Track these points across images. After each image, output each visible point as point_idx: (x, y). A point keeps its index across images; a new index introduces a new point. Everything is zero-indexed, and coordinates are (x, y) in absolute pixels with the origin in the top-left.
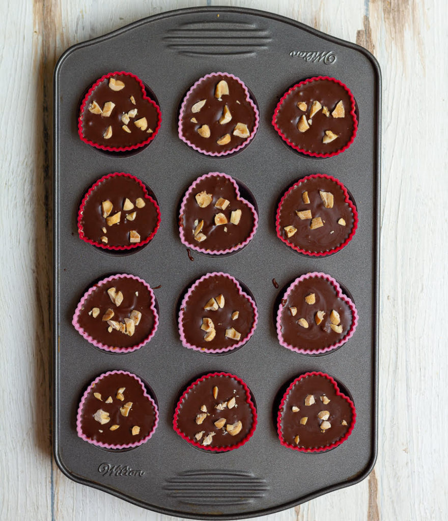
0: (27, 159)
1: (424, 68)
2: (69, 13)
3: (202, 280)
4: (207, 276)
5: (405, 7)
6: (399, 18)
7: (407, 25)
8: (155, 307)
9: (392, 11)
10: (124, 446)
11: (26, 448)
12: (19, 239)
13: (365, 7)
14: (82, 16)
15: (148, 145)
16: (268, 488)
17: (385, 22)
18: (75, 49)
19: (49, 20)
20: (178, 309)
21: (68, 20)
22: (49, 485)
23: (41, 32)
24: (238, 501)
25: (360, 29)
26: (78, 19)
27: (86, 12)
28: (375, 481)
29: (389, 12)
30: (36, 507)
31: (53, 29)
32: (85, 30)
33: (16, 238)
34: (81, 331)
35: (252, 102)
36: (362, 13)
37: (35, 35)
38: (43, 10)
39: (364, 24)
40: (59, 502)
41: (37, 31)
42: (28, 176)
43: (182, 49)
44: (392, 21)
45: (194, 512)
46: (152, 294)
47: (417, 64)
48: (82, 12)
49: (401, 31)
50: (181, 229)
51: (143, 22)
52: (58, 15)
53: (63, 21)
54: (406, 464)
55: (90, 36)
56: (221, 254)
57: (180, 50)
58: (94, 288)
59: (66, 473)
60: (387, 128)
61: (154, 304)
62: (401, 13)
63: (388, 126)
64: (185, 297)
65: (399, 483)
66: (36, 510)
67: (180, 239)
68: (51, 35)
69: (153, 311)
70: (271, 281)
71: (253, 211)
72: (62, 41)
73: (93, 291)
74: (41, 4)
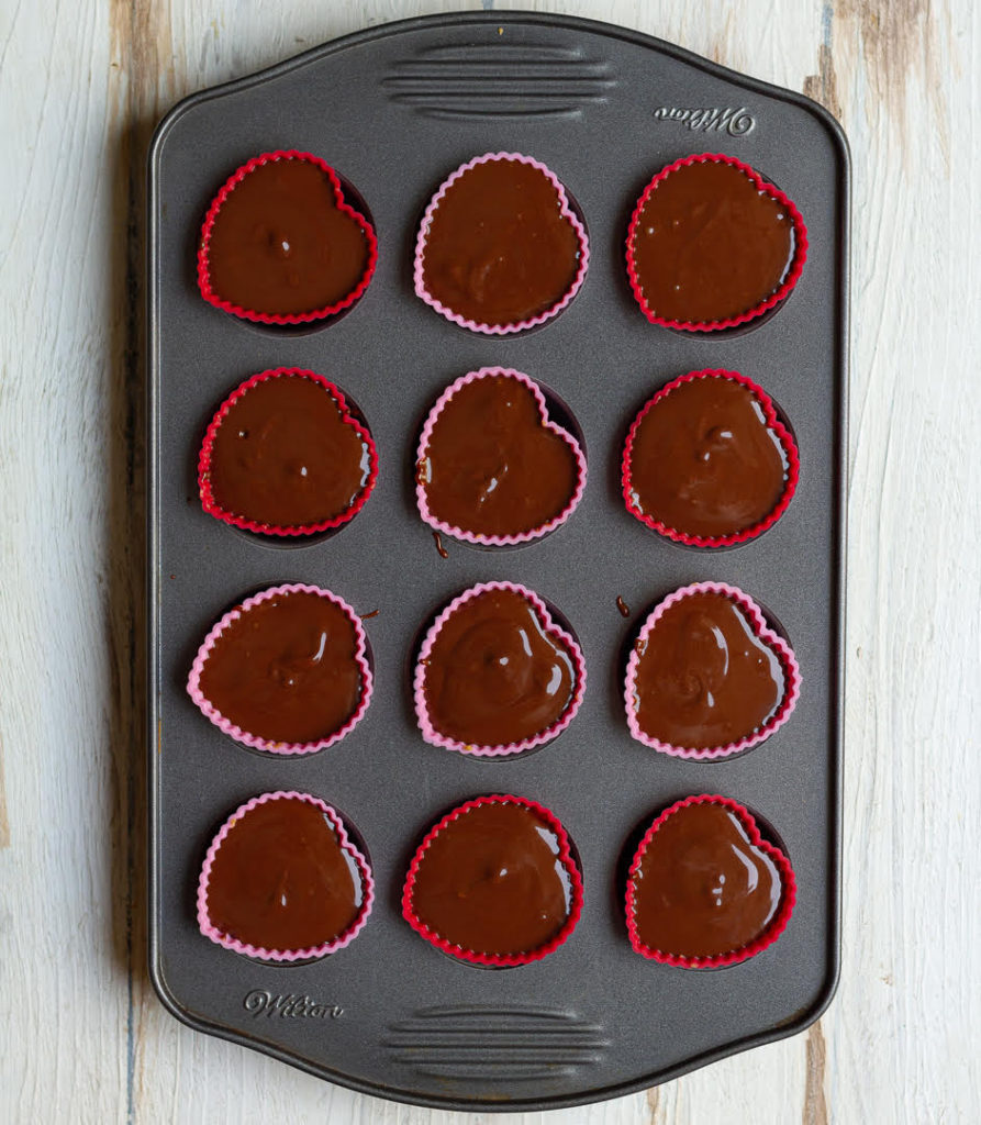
0: (90, 338)
1: (947, 160)
2: (187, 26)
3: (465, 597)
4: (476, 591)
5: (910, 27)
6: (896, 54)
7: (912, 67)
8: (365, 655)
9: (881, 37)
10: (301, 954)
11: (75, 957)
12: (71, 509)
13: (823, 28)
14: (216, 32)
15: (351, 308)
16: (607, 1043)
17: (866, 58)
18: (194, 104)
19: (144, 40)
20: (414, 662)
21: (184, 39)
22: (124, 1038)
23: (126, 67)
24: (542, 1071)
25: (811, 74)
26: (206, 39)
27: (223, 26)
28: (821, 1043)
29: (874, 41)
30: (94, 1081)
31: (153, 61)
32: (220, 62)
33: (64, 505)
34: (206, 707)
35: (573, 216)
36: (817, 39)
37: (114, 73)
38: (132, 19)
39: (821, 62)
40: (145, 1073)
41: (118, 62)
42: (92, 374)
43: (422, 102)
44: (880, 56)
45: (448, 1095)
46: (359, 628)
47: (933, 149)
48: (214, 24)
49: (900, 81)
50: (420, 490)
51: (339, 46)
52: (163, 29)
53: (174, 44)
54: (889, 1008)
55: (232, 76)
56: (507, 545)
57: (419, 106)
58: (236, 615)
59: (175, 1010)
60: (865, 288)
61: (363, 649)
62: (902, 40)
63: (867, 284)
64: (429, 636)
65: (871, 1049)
66: (95, 1087)
67: (418, 512)
68: (148, 73)
69: (360, 665)
70: (613, 601)
71: (577, 450)
72: (172, 85)
73: (233, 621)
74: (128, 5)
